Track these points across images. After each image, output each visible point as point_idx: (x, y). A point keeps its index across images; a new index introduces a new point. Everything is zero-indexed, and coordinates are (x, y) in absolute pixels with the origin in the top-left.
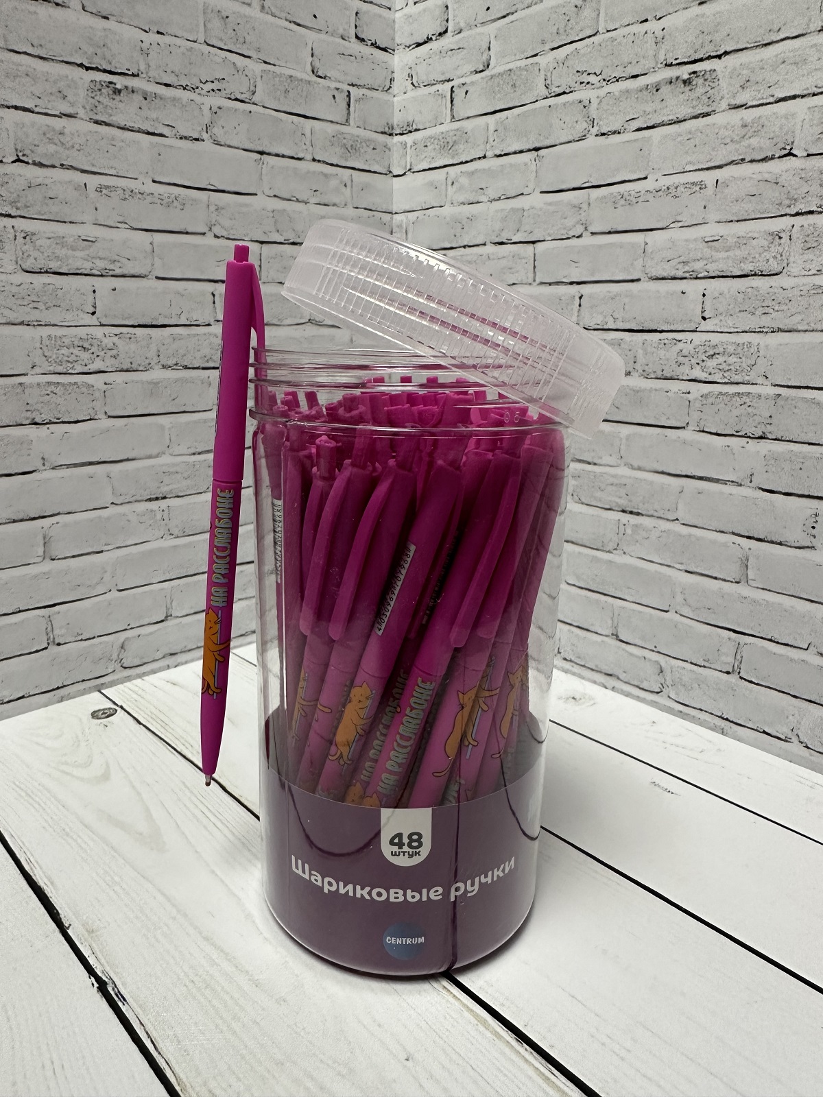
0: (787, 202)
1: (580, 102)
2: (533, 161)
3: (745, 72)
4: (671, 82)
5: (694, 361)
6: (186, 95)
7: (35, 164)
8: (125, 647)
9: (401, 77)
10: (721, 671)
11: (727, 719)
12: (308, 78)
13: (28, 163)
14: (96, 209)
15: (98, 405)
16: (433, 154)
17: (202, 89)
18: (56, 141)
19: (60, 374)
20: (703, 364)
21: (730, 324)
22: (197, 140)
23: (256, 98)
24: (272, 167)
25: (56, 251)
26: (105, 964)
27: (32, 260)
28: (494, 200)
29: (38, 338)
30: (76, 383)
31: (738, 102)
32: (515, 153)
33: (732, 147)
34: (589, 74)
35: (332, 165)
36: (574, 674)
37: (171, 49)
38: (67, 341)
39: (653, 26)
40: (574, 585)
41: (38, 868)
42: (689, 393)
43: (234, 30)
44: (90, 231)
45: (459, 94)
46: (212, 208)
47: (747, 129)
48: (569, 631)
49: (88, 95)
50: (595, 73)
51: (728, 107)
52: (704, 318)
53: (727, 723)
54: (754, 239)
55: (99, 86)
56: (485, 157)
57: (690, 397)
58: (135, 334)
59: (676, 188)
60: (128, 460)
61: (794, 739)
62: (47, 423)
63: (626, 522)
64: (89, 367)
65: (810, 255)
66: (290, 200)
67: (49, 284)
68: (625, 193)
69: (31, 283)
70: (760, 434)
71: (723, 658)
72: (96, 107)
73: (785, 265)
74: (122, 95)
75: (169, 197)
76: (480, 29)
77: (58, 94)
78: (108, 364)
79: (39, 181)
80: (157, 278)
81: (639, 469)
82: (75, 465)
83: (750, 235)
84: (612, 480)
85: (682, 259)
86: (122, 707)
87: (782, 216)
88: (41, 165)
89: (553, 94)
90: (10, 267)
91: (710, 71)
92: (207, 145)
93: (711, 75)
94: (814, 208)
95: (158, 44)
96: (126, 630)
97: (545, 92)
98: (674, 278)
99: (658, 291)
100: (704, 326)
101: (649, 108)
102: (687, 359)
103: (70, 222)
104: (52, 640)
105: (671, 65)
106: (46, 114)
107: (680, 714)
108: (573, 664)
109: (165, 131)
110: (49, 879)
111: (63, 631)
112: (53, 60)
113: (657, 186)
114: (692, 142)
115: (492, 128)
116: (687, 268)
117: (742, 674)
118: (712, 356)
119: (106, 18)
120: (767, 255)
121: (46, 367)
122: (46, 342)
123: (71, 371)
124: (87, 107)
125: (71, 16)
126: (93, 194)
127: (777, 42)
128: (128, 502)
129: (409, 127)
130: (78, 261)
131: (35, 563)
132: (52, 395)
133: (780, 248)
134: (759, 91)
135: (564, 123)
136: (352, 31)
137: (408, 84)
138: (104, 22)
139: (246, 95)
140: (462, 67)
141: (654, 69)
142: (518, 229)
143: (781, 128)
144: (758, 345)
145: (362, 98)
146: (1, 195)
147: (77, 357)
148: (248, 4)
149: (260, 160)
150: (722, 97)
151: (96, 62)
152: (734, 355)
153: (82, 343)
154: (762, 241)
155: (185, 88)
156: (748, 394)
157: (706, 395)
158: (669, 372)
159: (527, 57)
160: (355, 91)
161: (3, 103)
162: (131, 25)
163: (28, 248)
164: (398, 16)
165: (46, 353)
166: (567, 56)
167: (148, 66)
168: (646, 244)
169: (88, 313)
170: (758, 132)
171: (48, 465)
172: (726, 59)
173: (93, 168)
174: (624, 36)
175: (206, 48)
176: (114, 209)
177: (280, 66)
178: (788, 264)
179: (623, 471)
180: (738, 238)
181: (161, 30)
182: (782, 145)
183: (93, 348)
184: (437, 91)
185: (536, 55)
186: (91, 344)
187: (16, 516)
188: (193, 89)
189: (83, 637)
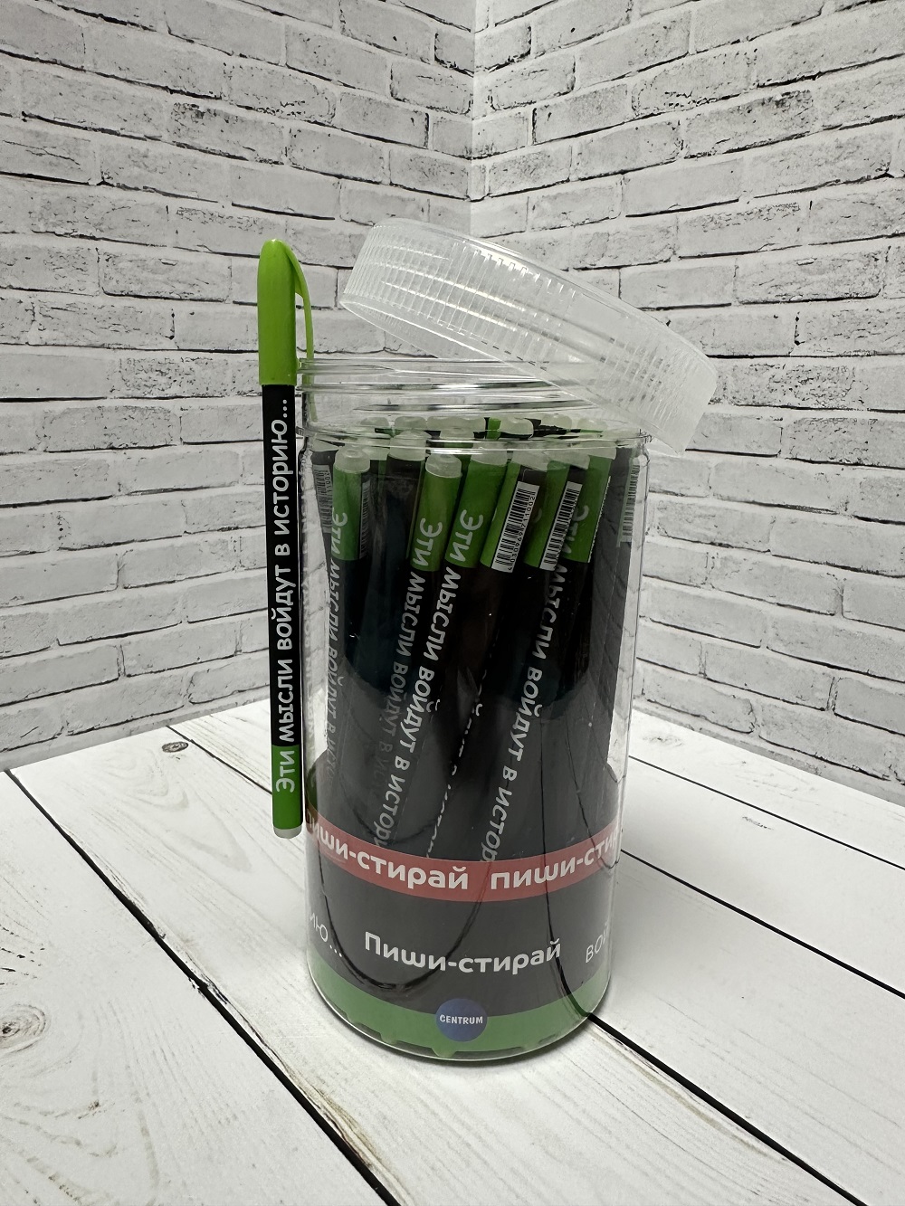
0: (883, 223)
1: (669, 124)
2: (619, 184)
3: (839, 93)
4: (763, 104)
5: (786, 387)
6: (266, 118)
7: (119, 186)
8: (194, 681)
9: (479, 100)
10: (815, 708)
11: (821, 759)
12: (387, 101)
13: (112, 186)
14: (177, 232)
15: (174, 431)
16: (512, 179)
17: (282, 112)
18: (141, 164)
19: (138, 398)
20: (796, 390)
21: (824, 347)
22: (276, 163)
23: (335, 120)
24: (350, 191)
25: (137, 274)
26: (204, 970)
27: (114, 282)
28: (578, 224)
29: (117, 361)
30: (152, 409)
31: (833, 123)
32: (600, 176)
33: (826, 168)
34: (678, 96)
35: (409, 189)
36: (659, 716)
37: (254, 72)
38: (146, 366)
39: (745, 47)
40: (660, 623)
41: (128, 886)
42: (781, 420)
43: (315, 53)
44: (171, 254)
45: (541, 116)
46: (290, 232)
47: (841, 151)
48: (654, 670)
49: (171, 119)
50: (684, 95)
51: (822, 128)
52: (797, 343)
53: (822, 763)
54: (849, 261)
55: (182, 109)
56: (568, 181)
57: (783, 424)
58: (211, 360)
59: (768, 210)
60: (201, 488)
61: (892, 777)
62: (124, 448)
63: (715, 556)
64: (166, 392)
66: (366, 225)
67: (130, 307)
68: (716, 217)
69: (113, 307)
70: (855, 460)
71: (817, 694)
72: (179, 130)
73: (881, 287)
74: (204, 118)
75: (247, 221)
76: (563, 51)
77: (142, 117)
78: (186, 389)
79: (122, 203)
80: (235, 302)
81: (729, 499)
82: (151, 492)
83: (846, 257)
84: (699, 512)
85: (773, 283)
86: (193, 742)
87: (878, 237)
88: (125, 187)
89: (640, 116)
90: (92, 289)
91: (804, 92)
92: (287, 168)
93: (803, 98)
95: (241, 67)
96: (196, 664)
97: (632, 114)
98: (766, 302)
99: (749, 316)
100: (797, 350)
101: (741, 129)
102: (779, 385)
103: (153, 246)
104: (122, 670)
105: (763, 86)
106: (131, 137)
107: (772, 755)
108: (657, 705)
109: (245, 154)
110: (139, 895)
111: (134, 662)
112: (139, 83)
113: (749, 208)
114: (785, 164)
115: (576, 152)
116: (780, 292)
117: (836, 711)
118: (806, 381)
119: (192, 42)
120: (863, 277)
121: (124, 392)
122: (125, 366)
123: (148, 396)
124: (171, 130)
125: (157, 40)
126: (173, 217)
127: (873, 62)
128: (201, 532)
129: (488, 150)
130: (158, 284)
131: (108, 591)
132: (129, 420)
133: (877, 271)
134: (854, 112)
135: (652, 146)
136: (432, 53)
137: (487, 106)
138: (189, 45)
139: (325, 118)
140: (545, 89)
141: (745, 90)
142: (603, 254)
143: (877, 149)
144: (854, 369)
145: (440, 121)
146: (86, 218)
147: (155, 381)
148: (330, 27)
149: (338, 184)
150: (816, 119)
151: (181, 85)
152: (829, 380)
153: (160, 367)
154: (858, 264)
155: (265, 110)
156: (844, 420)
157: (800, 422)
158: (760, 399)
159: (615, 79)
160: (434, 114)
161: (90, 125)
162: (214, 48)
163: (111, 270)
164: (478, 37)
165: (125, 377)
166: (655, 78)
167: (230, 88)
168: (737, 268)
169: (167, 337)
170: (853, 153)
171: (124, 491)
172: (820, 80)
173: (175, 191)
174: (714, 58)
175: (287, 71)
176: (194, 232)
177: (359, 89)
178: (885, 286)
179: (713, 501)
180: (833, 260)
181: (244, 53)
182: (878, 166)
183: (171, 373)
184: (518, 114)
185: (622, 76)
186: (169, 369)
187: (91, 543)
188: (274, 112)
189: (153, 669)
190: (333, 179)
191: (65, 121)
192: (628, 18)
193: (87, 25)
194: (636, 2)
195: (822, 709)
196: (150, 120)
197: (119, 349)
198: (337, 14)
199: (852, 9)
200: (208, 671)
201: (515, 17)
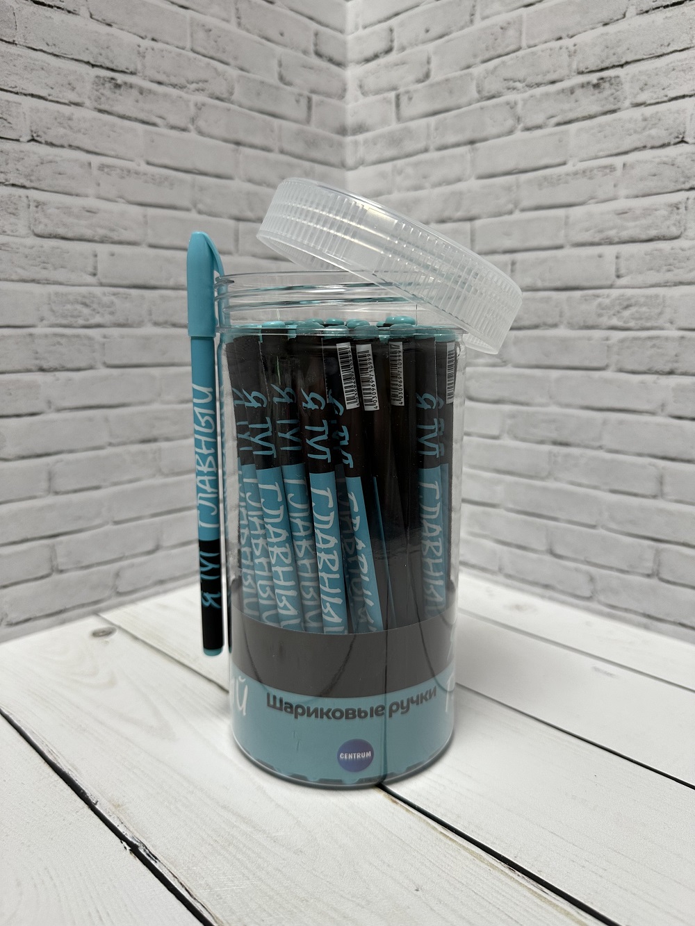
0: (682, 180)
1: (508, 104)
3: (642, 78)
6: (175, 92)
7: (47, 143)
8: (120, 576)
9: (352, 88)
10: (642, 575)
12: (276, 84)
13: (40, 143)
14: (99, 185)
15: (97, 355)
17: (189, 89)
18: (66, 125)
19: (65, 327)
20: (619, 314)
21: (640, 279)
23: (234, 98)
24: (247, 156)
25: (64, 219)
27: (42, 226)
29: (47, 295)
30: (78, 336)
31: (639, 101)
32: (453, 146)
33: (635, 137)
34: (515, 82)
35: (295, 156)
37: (164, 54)
38: (71, 298)
39: (566, 42)
40: (513, 511)
42: (607, 339)
43: (216, 42)
44: (92, 202)
45: (404, 100)
46: (197, 188)
47: (646, 123)
48: (509, 550)
49: (93, 88)
50: (519, 81)
51: (631, 105)
52: (617, 277)
53: (651, 620)
54: (656, 210)
55: (102, 81)
56: (426, 151)
57: (609, 343)
58: (130, 295)
59: (591, 171)
60: (123, 405)
62: (53, 370)
63: (557, 453)
64: (90, 321)
67: (58, 248)
68: (548, 177)
69: (42, 247)
70: (668, 370)
71: (644, 563)
73: (683, 230)
74: (121, 90)
75: (161, 178)
76: (420, 48)
77: (67, 86)
78: (107, 319)
79: (50, 158)
80: (150, 246)
81: (567, 406)
82: (78, 409)
83: (655, 207)
84: (542, 418)
85: (598, 228)
86: (119, 627)
87: (678, 191)
88: (52, 144)
89: (484, 99)
90: (23, 230)
91: (615, 78)
92: (193, 135)
93: (615, 82)
95: (153, 49)
97: (477, 97)
98: (592, 244)
99: (579, 256)
100: (619, 283)
101: (566, 106)
102: (604, 311)
103: (77, 195)
104: (55, 567)
105: (581, 73)
106: (58, 102)
107: (610, 616)
109: (158, 121)
111: (66, 559)
112: (64, 57)
113: (573, 169)
114: (602, 134)
115: (432, 128)
116: (602, 236)
117: (660, 576)
118: (626, 307)
119: (109, 25)
120: (668, 223)
121: (53, 320)
122: (53, 298)
123: (75, 325)
124: (93, 98)
125: (80, 22)
126: (95, 172)
127: (668, 54)
128: (124, 444)
129: (360, 129)
130: (82, 228)
131: (41, 497)
132: (58, 346)
133: (678, 217)
134: (655, 92)
135: (494, 122)
136: (312, 48)
137: (359, 93)
138: (108, 28)
139: (225, 95)
140: (405, 78)
141: (568, 76)
142: (457, 210)
143: (674, 121)
144: (664, 297)
145: (321, 103)
146: (17, 170)
147: (80, 312)
148: (228, 21)
149: (237, 150)
150: (626, 98)
151: (101, 61)
152: (645, 306)
153: (84, 300)
154: (664, 212)
155: (174, 86)
156: (658, 337)
157: (622, 341)
158: (590, 323)
159: (463, 69)
160: (315, 98)
161: (21, 91)
162: (130, 32)
163: (39, 215)
164: (350, 38)
165: (54, 308)
166: (496, 68)
167: (144, 66)
168: (567, 217)
169: (90, 275)
170: (655, 124)
171: (53, 407)
172: (627, 68)
173: (97, 150)
174: (542, 51)
175: (192, 55)
176: (113, 185)
177: (254, 74)
178: (685, 230)
179: (554, 409)
180: (644, 210)
181: (156, 37)
182: (676, 135)
183: (95, 306)
184: (384, 99)
185: (469, 67)
186: (93, 302)
187: (24, 453)
188: (182, 87)
189: (84, 564)
190: (232, 146)
192: (472, 21)
193: (18, 6)
194: (478, 8)
195: (648, 576)
196: (73, 89)
197: (48, 284)
198: (233, 12)
199: (650, 12)
200: (132, 566)
201: (380, 22)
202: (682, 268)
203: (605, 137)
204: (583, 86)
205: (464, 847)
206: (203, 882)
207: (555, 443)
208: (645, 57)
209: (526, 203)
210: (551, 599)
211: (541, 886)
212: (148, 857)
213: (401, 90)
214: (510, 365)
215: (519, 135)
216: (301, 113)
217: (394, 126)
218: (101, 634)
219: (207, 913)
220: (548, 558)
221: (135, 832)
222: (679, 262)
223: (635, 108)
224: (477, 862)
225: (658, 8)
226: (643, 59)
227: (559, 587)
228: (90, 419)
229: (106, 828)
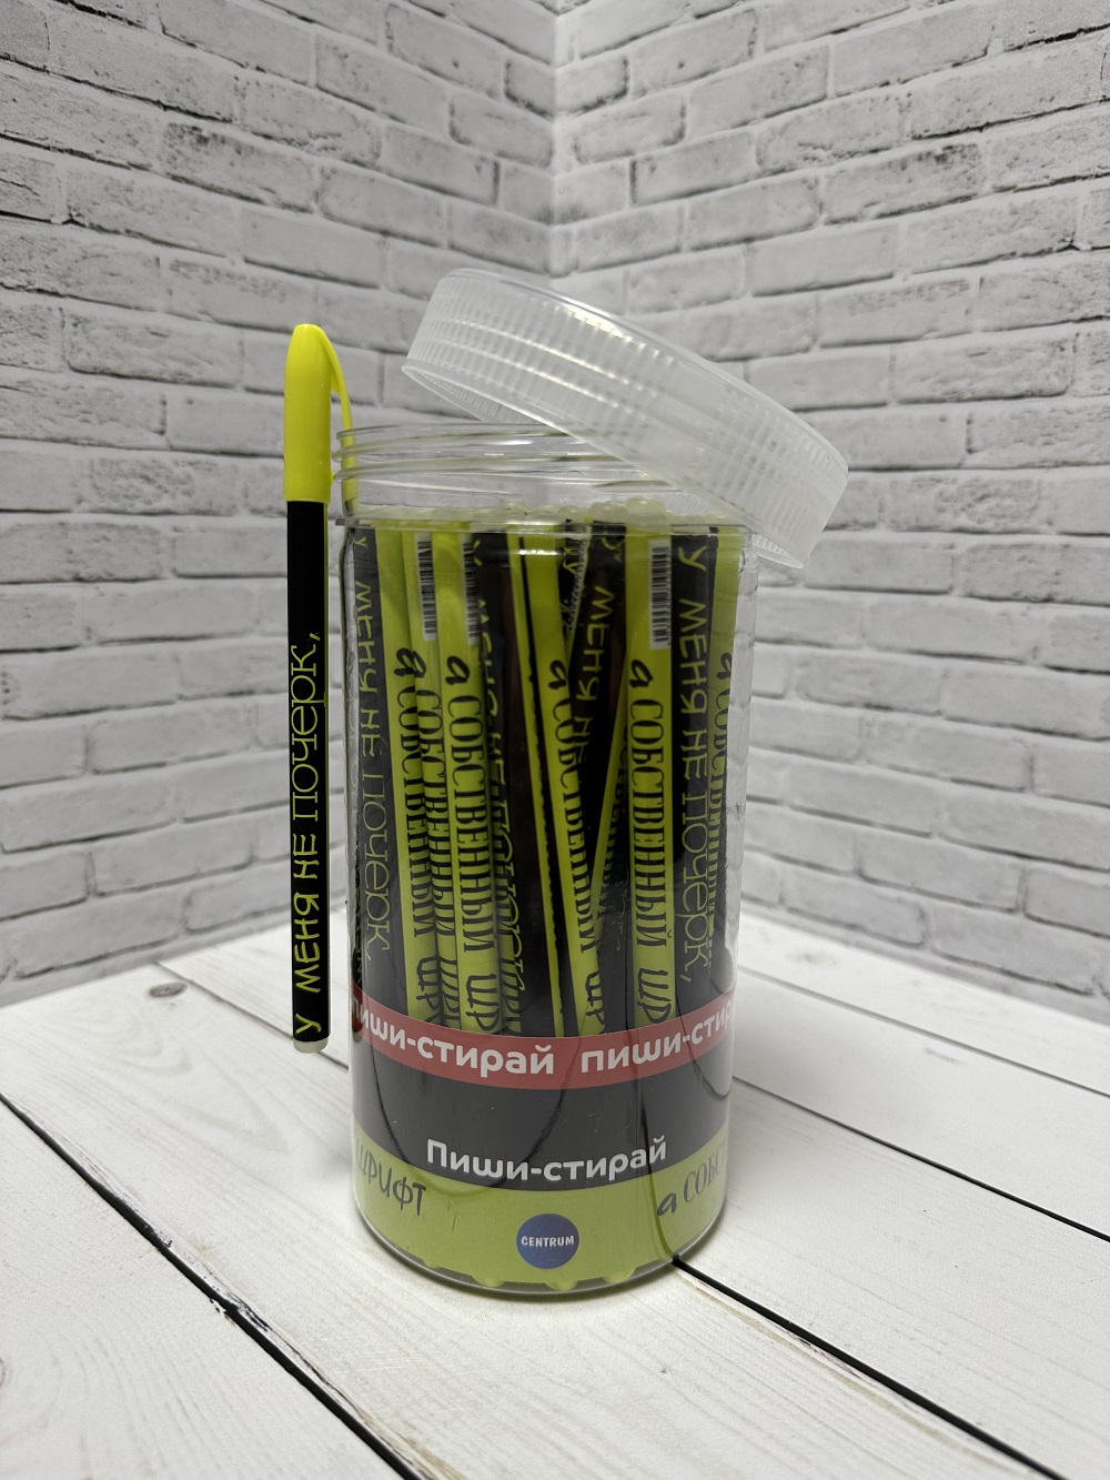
0: (1069, 305)
1: (804, 182)
2: (742, 255)
3: (1011, 148)
5: (959, 506)
6: (289, 151)
7: (92, 227)
8: (192, 902)
9: (562, 150)
10: (999, 909)
11: (1010, 973)
12: (446, 142)
13: (83, 226)
14: (171, 293)
15: (164, 558)
16: (605, 247)
17: (312, 146)
18: (122, 200)
19: (116, 513)
20: (970, 510)
21: (1003, 456)
23: (380, 162)
24: (399, 254)
25: (115, 345)
27: (83, 356)
28: (691, 305)
29: (88, 463)
30: (135, 528)
31: (1006, 184)
32: (719, 245)
33: (998, 238)
34: (815, 148)
35: (474, 256)
37: (273, 91)
38: (125, 468)
39: (896, 90)
40: (802, 809)
42: (952, 547)
43: (354, 74)
44: (160, 320)
45: (643, 171)
46: (321, 302)
47: (1017, 216)
49: (165, 142)
50: (823, 147)
51: (993, 190)
52: (970, 451)
53: (1011, 978)
54: (1029, 350)
55: (179, 132)
56: (677, 251)
57: (954, 553)
58: (216, 465)
59: (930, 289)
60: (202, 637)
62: (95, 580)
63: (871, 721)
64: (153, 505)
65: (1099, 370)
66: (419, 297)
67: (106, 390)
68: (863, 295)
69: (82, 387)
70: (1044, 596)
71: (1003, 891)
72: (175, 159)
73: (1069, 383)
74: (209, 146)
75: (266, 284)
76: (671, 91)
77: (126, 138)
78: (180, 502)
79: (97, 250)
80: (248, 389)
81: (888, 649)
82: (132, 641)
83: (1026, 346)
84: (849, 667)
85: (939, 377)
86: (192, 983)
87: (1063, 322)
88: (100, 229)
89: (768, 173)
90: (54, 363)
91: (969, 146)
92: (316, 219)
93: (969, 153)
94: (1103, 313)
95: (258, 84)
96: (194, 877)
97: (757, 170)
98: (931, 401)
99: (910, 419)
100: (970, 461)
101: (894, 188)
102: (949, 504)
103: (137, 309)
104: (92, 887)
105: (920, 138)
106: (110, 163)
107: (948, 972)
108: (802, 916)
109: (263, 196)
110: (129, 1188)
111: (108, 875)
112: (121, 94)
113: (904, 285)
114: (949, 233)
115: (687, 215)
116: (947, 388)
117: (1028, 912)
118: (981, 499)
119: (192, 45)
120: (1047, 371)
121: (97, 502)
122: (98, 467)
123: (130, 510)
124: (164, 158)
125: (148, 39)
126: (166, 272)
127: (1051, 113)
128: (202, 697)
129: (574, 214)
130: (144, 361)
131: (72, 777)
132: (103, 542)
133: (1062, 362)
134: (1031, 171)
135: (783, 209)
136: (501, 87)
137: (573, 158)
138: (190, 49)
139: (367, 158)
140: (646, 137)
141: (898, 142)
142: (723, 344)
143: (1059, 216)
144: (1039, 483)
145: (513, 173)
146: (47, 267)
147: (138, 490)
148: (373, 43)
149: (384, 243)
150: (985, 178)
151: (178, 100)
152: (1009, 496)
153: (145, 472)
154: (1040, 355)
155: (289, 142)
156: (1028, 546)
157: (974, 550)
158: (925, 522)
159: (734, 127)
160: (505, 164)
161: (54, 144)
162: (223, 57)
163: (79, 339)
164: (559, 72)
165: (98, 484)
166: (786, 126)
167: (244, 110)
168: (893, 358)
169: (155, 432)
170: (1030, 220)
171: (94, 638)
172: (988, 132)
173: (169, 240)
174: (859, 103)
175: (317, 94)
176: (194, 294)
177: (411, 124)
178: (1073, 382)
179: (867, 653)
180: (1011, 350)
181: (262, 66)
182: (1061, 237)
183: (161, 481)
184: (613, 168)
185: (745, 123)
186: (158, 475)
187: (49, 710)
188: (301, 144)
189: (136, 885)
190: (377, 237)
191: (21, 137)
192: (750, 53)
193: (52, 12)
194: (760, 33)
195: (1010, 911)
196: (135, 143)
197: (90, 445)
198: (382, 27)
199: (1024, 49)
200: (212, 887)
201: (608, 49)
202: (1067, 440)
203: (953, 237)
204: (920, 158)
205: (732, 1309)
206: (338, 1360)
207: (868, 706)
208: (1016, 117)
209: (829, 337)
210: (859, 946)
211: (849, 1367)
212: (253, 1323)
213: (639, 156)
214: (801, 584)
215: (820, 230)
216: (483, 188)
217: (628, 211)
218: (163, 992)
219: (347, 1404)
220: (856, 882)
221: (232, 1287)
222: (1063, 431)
223: (1000, 195)
224: (754, 1332)
225: (1037, 42)
226: (1013, 120)
227: (871, 927)
228: (151, 658)
229: (187, 1281)
